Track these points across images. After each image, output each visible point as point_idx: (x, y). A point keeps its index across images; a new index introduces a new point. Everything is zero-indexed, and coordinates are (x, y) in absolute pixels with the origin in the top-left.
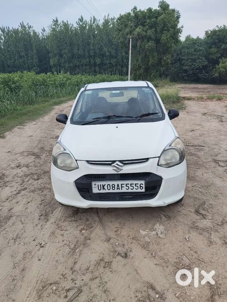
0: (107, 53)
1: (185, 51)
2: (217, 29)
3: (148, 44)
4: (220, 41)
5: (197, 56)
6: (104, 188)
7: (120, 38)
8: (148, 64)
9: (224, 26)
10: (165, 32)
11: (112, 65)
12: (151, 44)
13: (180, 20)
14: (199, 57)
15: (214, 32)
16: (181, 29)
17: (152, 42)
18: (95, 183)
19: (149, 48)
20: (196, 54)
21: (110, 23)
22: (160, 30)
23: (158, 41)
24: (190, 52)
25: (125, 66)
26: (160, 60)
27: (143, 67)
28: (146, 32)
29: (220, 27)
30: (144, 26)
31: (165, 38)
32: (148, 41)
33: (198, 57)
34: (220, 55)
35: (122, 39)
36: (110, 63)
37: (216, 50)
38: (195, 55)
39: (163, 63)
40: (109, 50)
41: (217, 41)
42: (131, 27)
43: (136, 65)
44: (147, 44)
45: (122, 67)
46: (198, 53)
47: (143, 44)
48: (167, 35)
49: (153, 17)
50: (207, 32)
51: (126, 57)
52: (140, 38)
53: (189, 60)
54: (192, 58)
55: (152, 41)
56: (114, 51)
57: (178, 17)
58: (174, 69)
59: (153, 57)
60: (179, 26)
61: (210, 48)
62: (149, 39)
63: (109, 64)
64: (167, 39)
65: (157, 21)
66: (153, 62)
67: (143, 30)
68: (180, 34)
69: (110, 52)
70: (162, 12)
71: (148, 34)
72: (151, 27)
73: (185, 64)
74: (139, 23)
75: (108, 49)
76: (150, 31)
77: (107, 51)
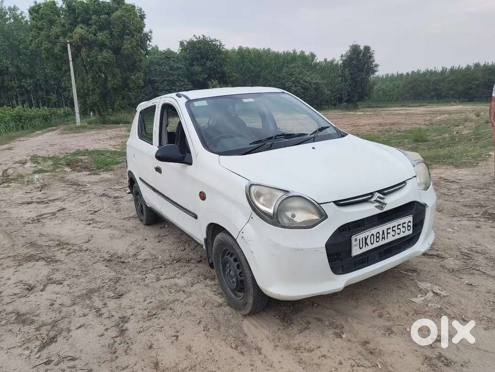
0: (10, 70)
1: (156, 69)
2: (195, 40)
3: (102, 55)
4: (202, 57)
5: (176, 77)
6: (366, 243)
7: (42, 42)
8: (106, 88)
9: (203, 36)
10: (127, 37)
11: (26, 89)
12: (106, 54)
13: (146, 21)
14: (180, 78)
15: (192, 44)
16: (149, 34)
17: (108, 52)
18: (355, 237)
19: (105, 61)
20: (173, 73)
21: (8, 16)
22: (118, 33)
23: (117, 51)
24: (165, 70)
25: (53, 92)
26: (125, 80)
27: (98, 91)
28: (95, 35)
29: (198, 37)
30: (88, 25)
31: (129, 46)
32: (101, 50)
33: (178, 78)
34: (207, 76)
35: (46, 45)
36: (21, 87)
37: (200, 69)
38: (171, 74)
39: (132, 85)
40: (15, 62)
41: (198, 56)
42: (63, 26)
43: (84, 89)
44: (100, 53)
45: (48, 93)
46: (177, 72)
47: (92, 54)
48: (131, 43)
49: (103, 12)
50: (182, 43)
51: (52, 76)
52: (85, 45)
53: (165, 82)
54: (169, 80)
55: (108, 50)
56: (25, 66)
57: (142, 17)
58: (144, 95)
59: (114, 75)
60: (146, 30)
61: (192, 65)
62: (102, 46)
63: (18, 87)
64: (132, 48)
65: (110, 18)
66: (114, 84)
67: (88, 31)
68: (148, 42)
69: (17, 67)
70: (115, 6)
71: (100, 38)
72: (101, 29)
73: (160, 88)
74: (79, 20)
75: (12, 60)
76: (101, 33)
77: (10, 66)
